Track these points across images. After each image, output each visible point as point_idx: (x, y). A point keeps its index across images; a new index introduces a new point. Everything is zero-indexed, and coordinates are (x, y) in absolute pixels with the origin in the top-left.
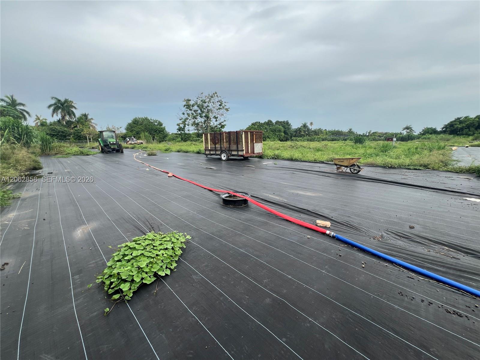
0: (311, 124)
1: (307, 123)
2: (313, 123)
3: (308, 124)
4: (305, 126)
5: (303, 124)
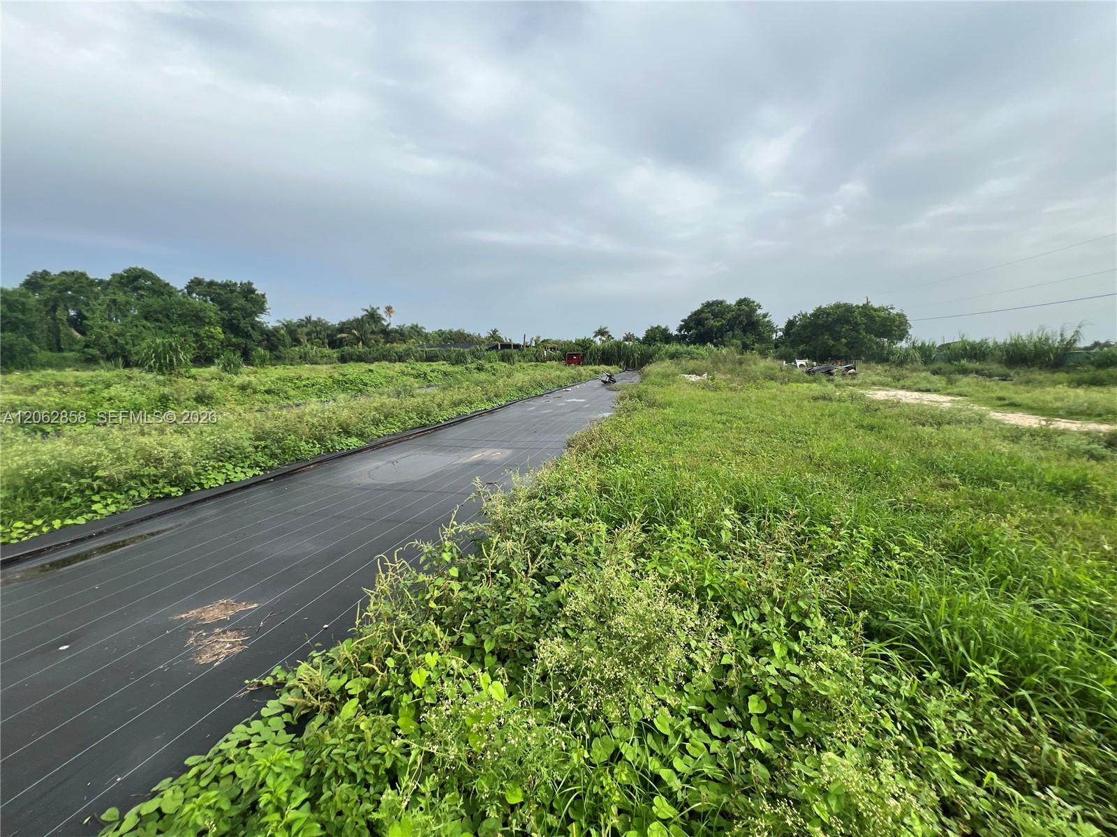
0: (389, 309)
2: (393, 309)
4: (373, 316)
5: (367, 311)
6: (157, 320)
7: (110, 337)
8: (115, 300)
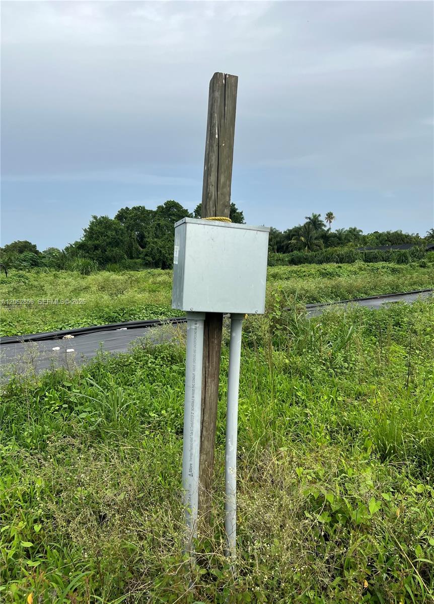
0: (330, 216)
1: (319, 215)
2: (334, 215)
3: (323, 218)
4: (315, 223)
5: (310, 218)
7: (158, 249)
8: (159, 224)
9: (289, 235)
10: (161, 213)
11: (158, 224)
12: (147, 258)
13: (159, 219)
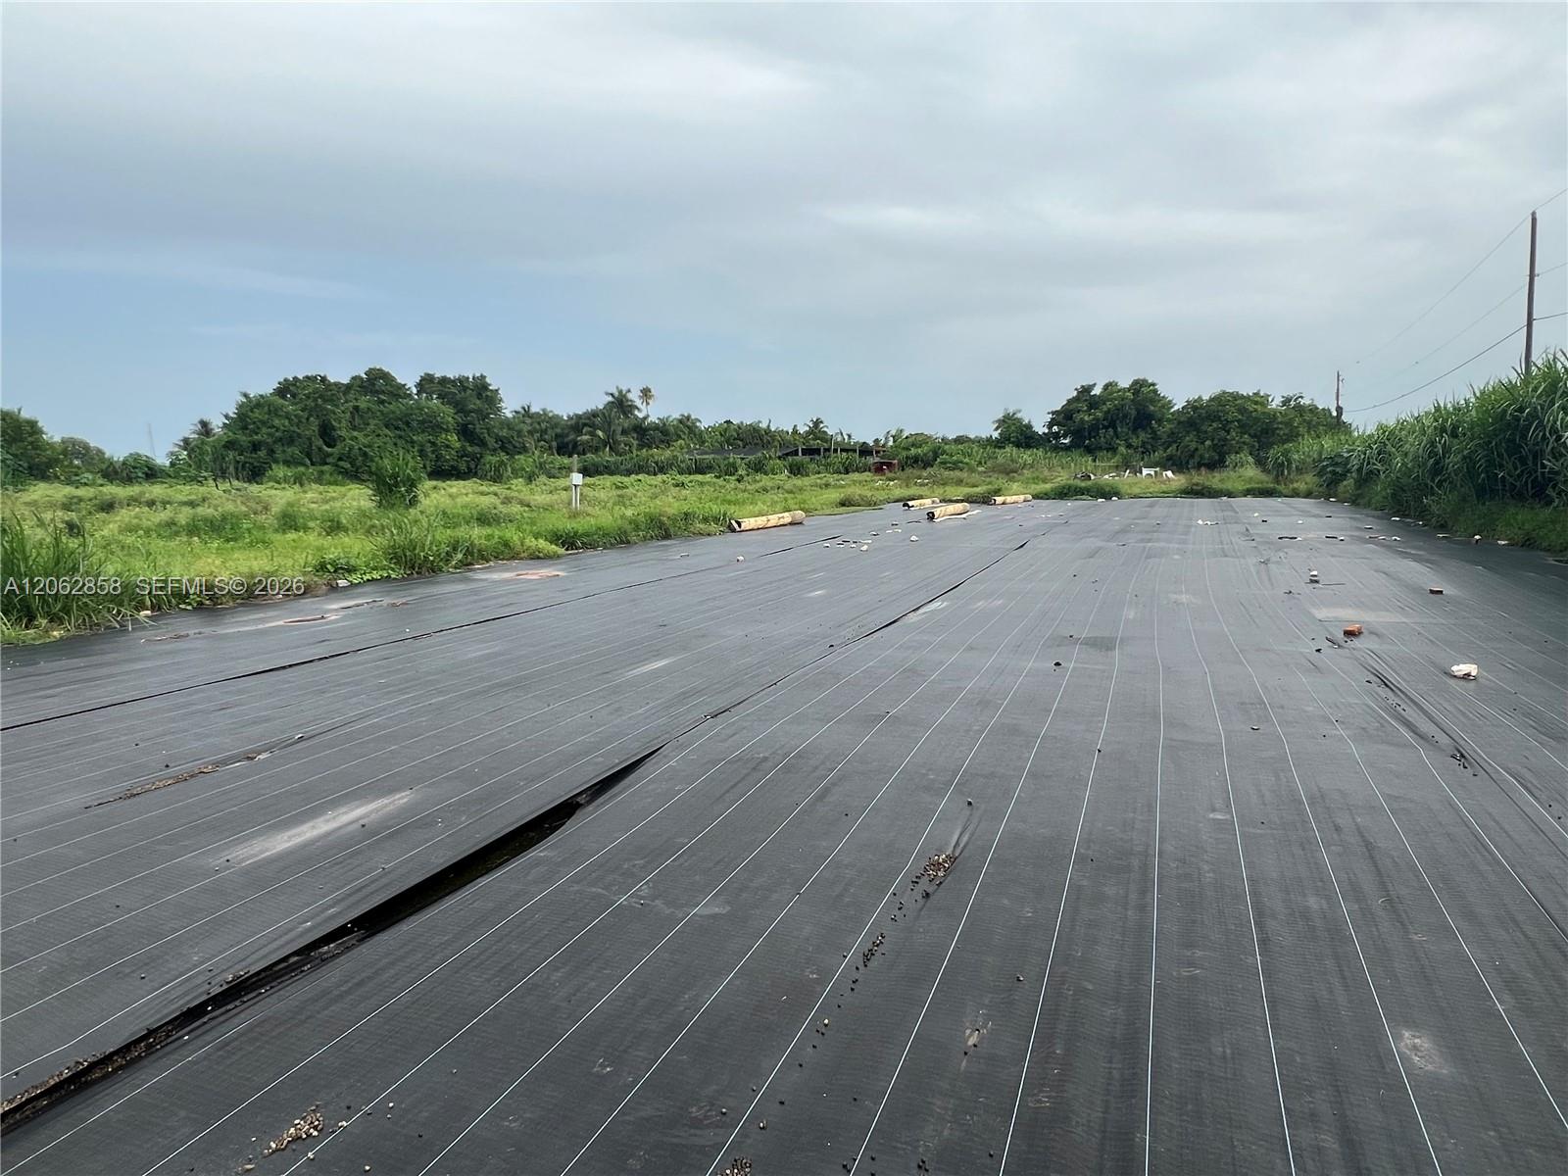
0: (646, 393)
4: (621, 404)
5: (612, 395)
6: (397, 428)
7: (360, 449)
8: (358, 406)
9: (577, 424)
10: (359, 389)
11: (356, 408)
12: (341, 463)
13: (356, 399)
